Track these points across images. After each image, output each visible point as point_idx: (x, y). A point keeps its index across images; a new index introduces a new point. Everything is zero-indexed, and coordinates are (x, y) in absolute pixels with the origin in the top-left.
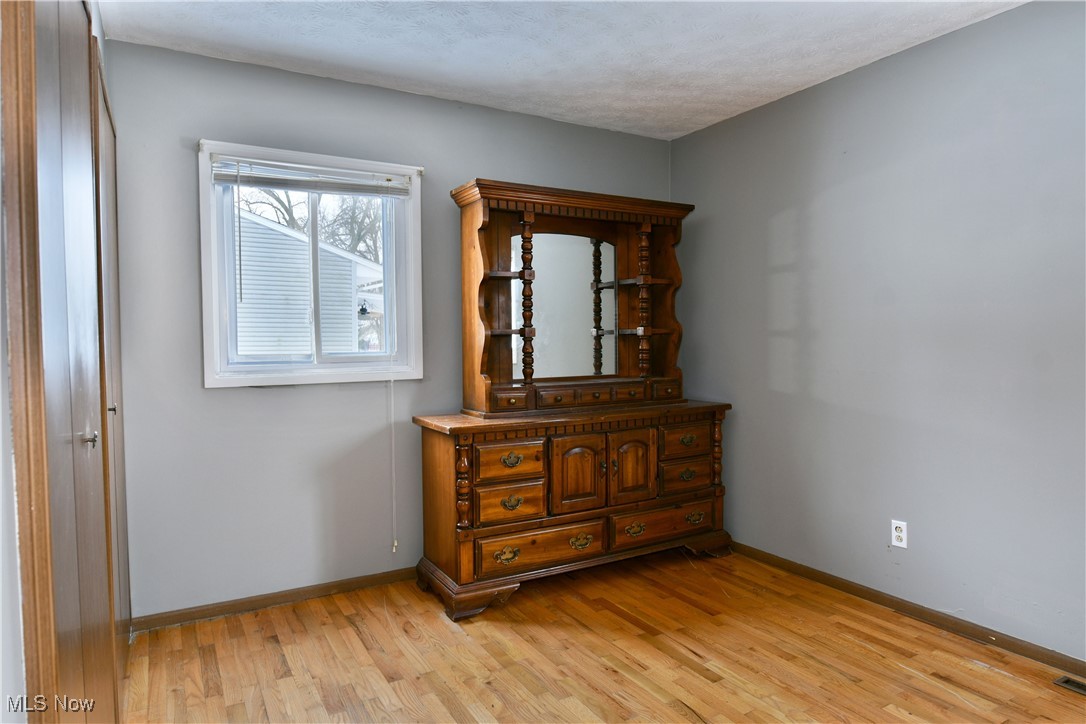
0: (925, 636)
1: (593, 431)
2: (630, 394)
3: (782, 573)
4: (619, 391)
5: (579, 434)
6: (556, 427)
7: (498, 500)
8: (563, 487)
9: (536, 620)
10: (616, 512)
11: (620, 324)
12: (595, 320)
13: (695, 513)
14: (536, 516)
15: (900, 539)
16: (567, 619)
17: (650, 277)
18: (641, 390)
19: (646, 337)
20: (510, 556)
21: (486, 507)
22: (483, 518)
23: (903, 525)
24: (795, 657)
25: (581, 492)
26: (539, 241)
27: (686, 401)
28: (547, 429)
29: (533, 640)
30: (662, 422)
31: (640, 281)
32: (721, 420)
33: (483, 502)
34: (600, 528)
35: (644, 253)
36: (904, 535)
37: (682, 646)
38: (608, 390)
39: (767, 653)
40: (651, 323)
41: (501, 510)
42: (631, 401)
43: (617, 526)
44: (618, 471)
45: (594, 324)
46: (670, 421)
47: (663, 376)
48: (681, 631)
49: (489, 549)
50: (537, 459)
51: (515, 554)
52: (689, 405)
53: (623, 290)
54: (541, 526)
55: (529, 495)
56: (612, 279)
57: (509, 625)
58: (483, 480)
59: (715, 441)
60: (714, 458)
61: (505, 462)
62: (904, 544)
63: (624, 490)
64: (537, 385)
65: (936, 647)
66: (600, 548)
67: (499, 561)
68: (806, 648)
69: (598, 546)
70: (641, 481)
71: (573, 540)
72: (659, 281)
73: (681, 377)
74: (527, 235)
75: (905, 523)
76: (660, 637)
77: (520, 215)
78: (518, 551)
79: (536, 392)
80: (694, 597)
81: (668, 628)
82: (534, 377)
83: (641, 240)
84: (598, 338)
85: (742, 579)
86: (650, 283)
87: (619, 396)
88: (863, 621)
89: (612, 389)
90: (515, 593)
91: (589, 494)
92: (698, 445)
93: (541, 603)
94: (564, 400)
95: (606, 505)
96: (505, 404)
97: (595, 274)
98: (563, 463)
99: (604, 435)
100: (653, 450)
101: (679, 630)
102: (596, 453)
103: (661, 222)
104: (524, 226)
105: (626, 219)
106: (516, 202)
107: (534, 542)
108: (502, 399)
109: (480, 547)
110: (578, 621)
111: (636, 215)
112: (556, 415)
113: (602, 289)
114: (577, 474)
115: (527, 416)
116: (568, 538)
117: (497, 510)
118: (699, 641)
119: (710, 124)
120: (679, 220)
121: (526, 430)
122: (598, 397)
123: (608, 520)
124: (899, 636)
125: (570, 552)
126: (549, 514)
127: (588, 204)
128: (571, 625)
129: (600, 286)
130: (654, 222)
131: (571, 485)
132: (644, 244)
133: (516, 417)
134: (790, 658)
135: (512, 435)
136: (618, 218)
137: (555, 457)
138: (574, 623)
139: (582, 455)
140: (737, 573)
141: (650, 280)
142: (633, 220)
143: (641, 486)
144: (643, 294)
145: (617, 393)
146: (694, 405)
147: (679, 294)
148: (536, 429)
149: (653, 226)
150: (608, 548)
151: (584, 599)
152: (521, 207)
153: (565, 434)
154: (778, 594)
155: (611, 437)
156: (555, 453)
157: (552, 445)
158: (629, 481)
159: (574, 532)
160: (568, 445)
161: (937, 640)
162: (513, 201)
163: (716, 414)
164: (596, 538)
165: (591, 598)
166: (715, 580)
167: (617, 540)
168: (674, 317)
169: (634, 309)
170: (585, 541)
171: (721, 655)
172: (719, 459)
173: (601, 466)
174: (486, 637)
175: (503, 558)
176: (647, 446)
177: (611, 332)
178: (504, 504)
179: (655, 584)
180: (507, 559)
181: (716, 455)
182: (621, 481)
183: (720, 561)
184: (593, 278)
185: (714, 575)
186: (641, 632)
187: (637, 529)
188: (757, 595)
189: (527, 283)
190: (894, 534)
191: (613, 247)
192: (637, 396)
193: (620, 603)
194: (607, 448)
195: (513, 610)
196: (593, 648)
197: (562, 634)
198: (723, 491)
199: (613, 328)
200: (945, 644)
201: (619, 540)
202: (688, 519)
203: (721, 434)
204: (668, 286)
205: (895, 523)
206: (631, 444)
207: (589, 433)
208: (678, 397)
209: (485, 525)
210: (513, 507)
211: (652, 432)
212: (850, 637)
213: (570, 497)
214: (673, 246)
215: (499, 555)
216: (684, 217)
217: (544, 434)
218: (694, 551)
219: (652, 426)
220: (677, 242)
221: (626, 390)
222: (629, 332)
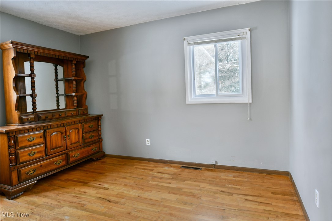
0: (155, 165)
1: (60, 126)
2: (71, 114)
3: (120, 159)
4: (68, 113)
5: (56, 128)
6: (47, 126)
7: (26, 154)
8: (51, 146)
9: (45, 191)
10: (70, 151)
11: (66, 92)
12: (56, 91)
13: (94, 148)
14: (42, 157)
15: (148, 143)
16: (56, 187)
17: (76, 77)
18: (75, 112)
19: (76, 96)
20: (33, 172)
21: (22, 157)
22: (20, 161)
23: (149, 140)
24: (127, 178)
25: (58, 146)
26: (36, 64)
27: (89, 115)
28: (44, 127)
29: (45, 196)
30: (83, 121)
31: (73, 78)
32: (100, 119)
33: (20, 155)
34: (65, 157)
35: (74, 70)
36: (149, 142)
37: (96, 184)
38: (64, 113)
39: (120, 179)
40: (77, 91)
41: (28, 157)
42: (72, 116)
43: (70, 155)
44: (70, 138)
45: (56, 92)
46: (85, 121)
47: (81, 108)
48: (95, 180)
49: (24, 171)
50: (41, 137)
51: (34, 171)
52: (90, 116)
53: (67, 81)
54: (44, 160)
55: (38, 150)
56: (63, 78)
57: (35, 195)
58: (20, 147)
59: (99, 126)
60: (99, 131)
61: (28, 140)
62: (149, 145)
63: (72, 144)
64: (38, 113)
65: (158, 167)
66: (65, 164)
67: (28, 175)
68: (129, 175)
69: (64, 163)
70: (77, 140)
71: (55, 162)
72: (79, 79)
73: (87, 108)
74: (32, 61)
75: (149, 139)
76: (89, 184)
77: (29, 55)
78: (36, 170)
79: (38, 115)
80: (97, 171)
81: (91, 181)
82: (37, 111)
83: (72, 65)
84: (58, 97)
85: (109, 163)
86: (76, 79)
87: (68, 115)
88: (141, 166)
89: (65, 113)
90: (35, 185)
91: (60, 147)
92: (94, 127)
93: (45, 185)
94: (49, 117)
95: (66, 150)
96: (26, 120)
97: (55, 76)
98: (50, 138)
99: (64, 127)
100: (81, 130)
101: (94, 180)
102: (62, 133)
103: (79, 61)
104: (31, 59)
105: (67, 59)
106: (27, 50)
107: (41, 166)
108: (25, 119)
109: (20, 171)
110: (60, 187)
111: (71, 58)
112: (46, 122)
113: (58, 81)
114: (56, 141)
115: (35, 124)
116: (54, 162)
117: (26, 157)
118: (101, 181)
119: (93, 33)
120: (84, 60)
121: (36, 128)
122: (61, 116)
123: (67, 154)
124: (150, 167)
125: (55, 167)
126: (46, 155)
127: (55, 53)
128: (58, 189)
129: (58, 80)
130: (77, 60)
131: (54, 145)
132: (74, 67)
133: (31, 125)
134: (125, 178)
135: (31, 130)
136: (65, 58)
137: (48, 136)
138: (59, 188)
139: (57, 134)
140: (108, 162)
141: (76, 78)
142: (70, 59)
143: (77, 142)
144: (74, 83)
145: (67, 114)
146: (92, 116)
147: (85, 83)
148: (40, 128)
149: (76, 61)
150: (68, 163)
151: (62, 181)
152: (29, 52)
153: (51, 128)
154: (120, 165)
155: (67, 128)
156: (47, 135)
157: (46, 133)
158: (74, 141)
159: (56, 160)
160: (52, 132)
161: (158, 165)
162: (26, 50)
163: (99, 118)
164: (63, 160)
165: (64, 180)
166: (102, 165)
167: (70, 160)
168: (84, 89)
169: (70, 87)
170: (60, 162)
171: (107, 183)
172: (100, 131)
173: (64, 137)
174: (26, 201)
175: (30, 173)
176: (78, 129)
177: (63, 95)
178: (29, 155)
179: (84, 171)
180: (31, 173)
181: (99, 130)
182: (71, 141)
183: (102, 160)
184: (55, 77)
185: (101, 164)
186: (83, 184)
187: (77, 155)
188: (114, 166)
189: (33, 78)
190: (147, 142)
191: (62, 67)
192: (74, 114)
193: (74, 178)
194: (66, 132)
195: (35, 190)
196: (68, 193)
197: (56, 192)
198: (102, 140)
199: (64, 94)
200: (159, 166)
201: (71, 160)
202: (92, 150)
203: (101, 124)
204: (82, 80)
205: (147, 140)
206: (74, 129)
207: (59, 127)
208: (87, 114)
209: (21, 163)
210: (33, 155)
211: (80, 124)
212: (139, 170)
213: (54, 149)
214: (83, 68)
215: (28, 172)
216: (86, 59)
217: (43, 129)
218: (95, 159)
219: (80, 123)
220: (84, 67)
221: (70, 113)
222: (69, 94)
